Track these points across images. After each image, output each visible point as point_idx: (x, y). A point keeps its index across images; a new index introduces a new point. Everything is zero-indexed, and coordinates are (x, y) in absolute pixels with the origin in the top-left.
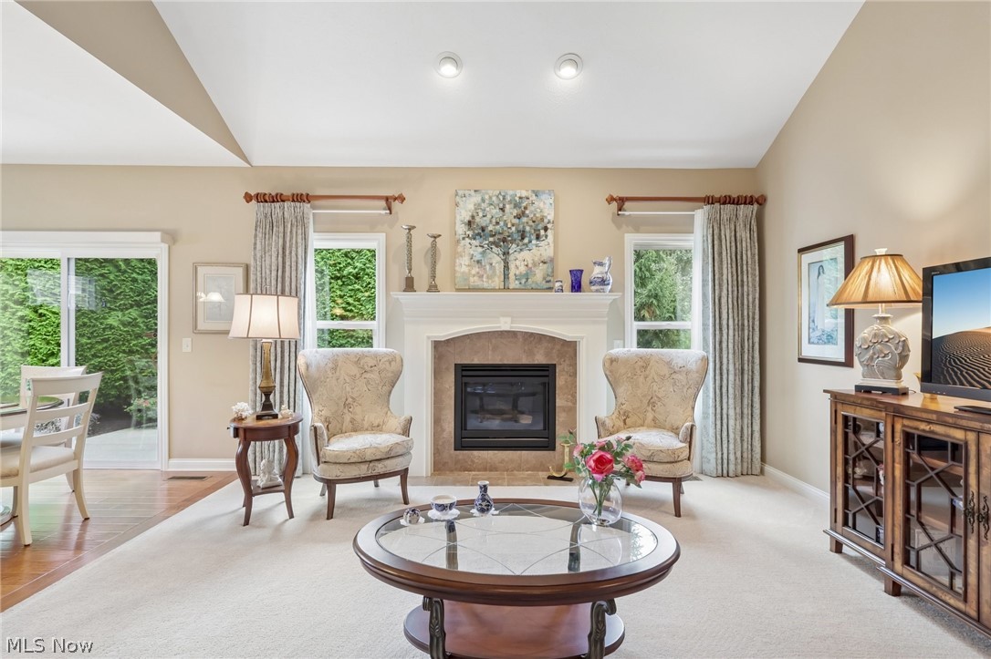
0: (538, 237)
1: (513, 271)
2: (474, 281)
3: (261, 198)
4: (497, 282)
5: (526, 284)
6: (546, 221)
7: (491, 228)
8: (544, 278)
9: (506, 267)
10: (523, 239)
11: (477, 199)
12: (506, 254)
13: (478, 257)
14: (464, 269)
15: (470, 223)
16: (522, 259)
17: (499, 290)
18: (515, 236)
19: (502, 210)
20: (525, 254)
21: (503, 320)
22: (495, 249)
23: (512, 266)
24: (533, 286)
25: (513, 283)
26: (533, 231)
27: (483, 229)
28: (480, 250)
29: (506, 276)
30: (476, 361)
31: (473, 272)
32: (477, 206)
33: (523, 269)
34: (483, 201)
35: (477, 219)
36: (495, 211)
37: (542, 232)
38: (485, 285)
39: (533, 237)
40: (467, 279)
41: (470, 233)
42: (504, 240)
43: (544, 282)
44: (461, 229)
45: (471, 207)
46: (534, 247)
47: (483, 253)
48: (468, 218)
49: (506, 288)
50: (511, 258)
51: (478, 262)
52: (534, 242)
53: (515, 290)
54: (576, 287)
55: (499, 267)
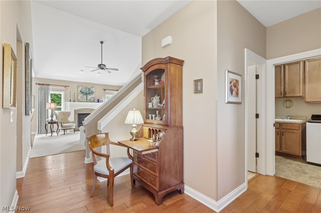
0: (92, 94)
1: (88, 99)
2: (81, 100)
3: (39, 84)
4: (85, 100)
5: (90, 101)
6: (93, 91)
8: (93, 100)
9: (87, 98)
10: (90, 94)
11: (82, 87)
12: (87, 96)
13: (82, 96)
14: (80, 98)
16: (89, 97)
17: (86, 102)
18: (88, 94)
19: (86, 89)
20: (90, 96)
21: (87, 107)
23: (88, 98)
25: (88, 101)
27: (83, 92)
29: (87, 100)
30: (81, 113)
32: (82, 88)
33: (90, 99)
36: (85, 89)
38: (83, 101)
40: (80, 100)
41: (81, 93)
42: (86, 94)
44: (79, 92)
45: (81, 88)
48: (80, 90)
49: (87, 102)
50: (88, 97)
53: (88, 102)
54: (98, 102)
55: (86, 98)
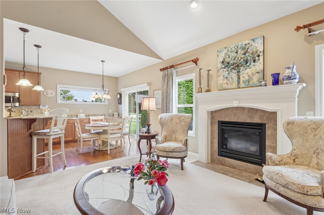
0: (254, 61)
1: (242, 79)
2: (225, 86)
4: (235, 85)
5: (249, 84)
6: (259, 52)
7: (232, 62)
8: (258, 81)
9: (239, 78)
10: (247, 63)
11: (226, 51)
12: (239, 72)
13: (226, 76)
14: (221, 82)
15: (223, 62)
16: (245, 73)
17: (236, 88)
18: (243, 63)
19: (237, 52)
20: (248, 71)
21: (234, 102)
22: (233, 71)
23: (241, 77)
24: (252, 85)
25: (242, 85)
26: (252, 59)
27: (228, 63)
28: (227, 72)
29: (239, 82)
30: (226, 120)
31: (224, 82)
32: (226, 54)
33: (247, 78)
34: (228, 51)
35: (226, 60)
36: (234, 54)
37: (257, 58)
38: (230, 87)
39: (252, 62)
40: (222, 86)
41: (223, 66)
42: (238, 66)
43: (258, 82)
44: (220, 65)
45: (223, 55)
46: (252, 66)
47: (229, 74)
48: (222, 60)
49: (239, 88)
50: (241, 73)
51: (226, 78)
52: (252, 64)
53: (243, 88)
54: (276, 82)
55: (236, 79)
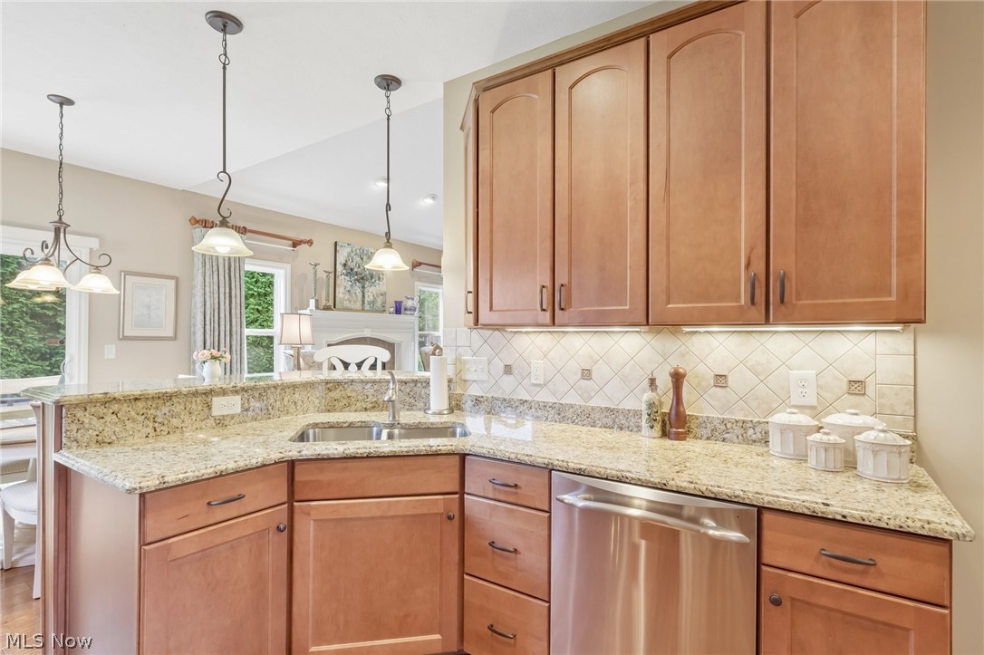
1: (366, 299)
2: (346, 304)
4: (358, 305)
5: (373, 308)
7: (356, 270)
8: (382, 305)
9: (363, 296)
10: (372, 278)
11: (349, 249)
12: (363, 287)
13: (349, 288)
14: (341, 295)
15: (345, 265)
16: (371, 292)
17: (360, 311)
18: (368, 276)
19: (362, 258)
20: (373, 288)
21: (366, 330)
22: (358, 284)
23: (366, 296)
24: (376, 309)
25: (367, 307)
26: (377, 274)
27: (352, 270)
28: (350, 283)
29: (363, 302)
31: (346, 298)
32: (349, 254)
33: (371, 298)
34: (352, 251)
35: (349, 263)
36: (358, 259)
37: (381, 276)
38: (352, 307)
39: (377, 278)
40: (343, 303)
41: (344, 271)
42: (362, 278)
43: (381, 307)
44: (340, 268)
45: (346, 254)
46: (377, 285)
47: (351, 286)
48: (344, 262)
49: (363, 310)
50: (366, 290)
51: (349, 291)
52: (377, 282)
53: (368, 311)
54: (398, 311)
55: (360, 296)
